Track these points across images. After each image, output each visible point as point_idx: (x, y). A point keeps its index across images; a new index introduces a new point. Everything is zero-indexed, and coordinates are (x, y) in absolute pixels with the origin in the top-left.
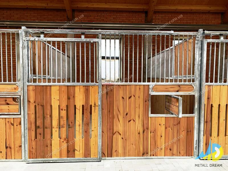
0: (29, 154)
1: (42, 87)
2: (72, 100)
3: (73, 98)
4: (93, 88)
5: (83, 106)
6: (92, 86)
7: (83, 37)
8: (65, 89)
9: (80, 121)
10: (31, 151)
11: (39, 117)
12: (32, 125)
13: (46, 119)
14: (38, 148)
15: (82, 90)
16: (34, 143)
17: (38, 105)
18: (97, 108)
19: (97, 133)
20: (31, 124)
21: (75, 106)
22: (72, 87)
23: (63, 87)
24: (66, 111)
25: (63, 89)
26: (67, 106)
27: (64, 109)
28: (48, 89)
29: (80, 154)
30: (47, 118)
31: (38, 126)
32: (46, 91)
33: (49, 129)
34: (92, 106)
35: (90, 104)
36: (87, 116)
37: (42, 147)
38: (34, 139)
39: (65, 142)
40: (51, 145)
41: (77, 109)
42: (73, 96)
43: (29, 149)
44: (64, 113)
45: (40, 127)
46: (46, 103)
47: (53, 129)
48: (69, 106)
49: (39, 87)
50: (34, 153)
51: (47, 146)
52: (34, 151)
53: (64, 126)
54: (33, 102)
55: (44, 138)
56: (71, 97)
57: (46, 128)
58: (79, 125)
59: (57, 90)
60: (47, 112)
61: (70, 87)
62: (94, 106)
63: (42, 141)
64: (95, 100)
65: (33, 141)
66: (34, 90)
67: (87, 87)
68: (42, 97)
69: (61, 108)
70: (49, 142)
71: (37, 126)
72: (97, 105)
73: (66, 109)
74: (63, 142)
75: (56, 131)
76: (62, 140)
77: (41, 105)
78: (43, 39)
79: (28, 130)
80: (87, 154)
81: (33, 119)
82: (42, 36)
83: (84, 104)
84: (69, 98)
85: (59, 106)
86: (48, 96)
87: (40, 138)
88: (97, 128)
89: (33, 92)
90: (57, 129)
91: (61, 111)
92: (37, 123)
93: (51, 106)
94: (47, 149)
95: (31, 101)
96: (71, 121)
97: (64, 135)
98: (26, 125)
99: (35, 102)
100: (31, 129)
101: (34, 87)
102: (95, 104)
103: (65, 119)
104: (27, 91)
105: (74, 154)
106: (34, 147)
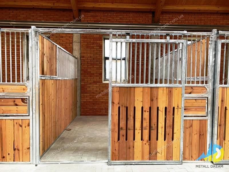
0: (112, 155)
1: (126, 88)
2: (155, 101)
3: (156, 100)
4: (176, 89)
5: (166, 108)
6: (176, 88)
7: (168, 38)
8: (148, 91)
9: (163, 124)
10: (113, 153)
11: (122, 119)
12: (115, 127)
13: (129, 121)
14: (120, 150)
15: (166, 91)
16: (117, 145)
17: (122, 106)
18: (179, 110)
19: (179, 136)
20: (114, 125)
21: (158, 108)
22: (155, 89)
23: (147, 88)
24: (149, 113)
25: (146, 91)
26: (150, 108)
27: (147, 111)
28: (132, 91)
29: (162, 157)
30: (130, 119)
31: (122, 128)
32: (130, 92)
33: (131, 130)
34: (175, 108)
35: (173, 107)
36: (170, 118)
37: (125, 149)
38: (117, 141)
39: (148, 144)
40: (134, 147)
41: (160, 111)
42: (156, 98)
43: (112, 151)
44: (146, 115)
45: (124, 128)
46: (130, 104)
47: (136, 131)
48: (152, 108)
49: (124, 89)
50: (117, 155)
51: (130, 148)
52: (117, 152)
53: (147, 127)
54: (117, 104)
55: (126, 140)
56: (155, 99)
57: (129, 130)
58: (162, 127)
59: (141, 92)
60: (130, 114)
61: (153, 88)
62: (176, 109)
63: (124, 143)
64: (178, 102)
65: (115, 143)
66: (118, 91)
67: (170, 89)
68: (126, 98)
69: (144, 110)
70: (131, 144)
71: (120, 127)
72: (180, 107)
73: (149, 111)
74: (145, 144)
75: (139, 133)
76: (144, 142)
77: (125, 107)
78: (128, 40)
79: (112, 131)
80: (169, 157)
81: (116, 120)
82: (128, 37)
83: (167, 106)
84: (152, 100)
85: (142, 108)
86: (132, 97)
87: (122, 139)
88: (179, 131)
89: (117, 93)
90: (139, 130)
91: (144, 112)
92: (120, 124)
93: (135, 108)
94: (130, 151)
95: (115, 103)
96: (154, 123)
97: (146, 137)
98: (110, 126)
99: (119, 103)
100: (114, 130)
101: (119, 88)
102: (178, 107)
103: (148, 121)
104: (111, 93)
105: (156, 156)
106: (116, 149)
